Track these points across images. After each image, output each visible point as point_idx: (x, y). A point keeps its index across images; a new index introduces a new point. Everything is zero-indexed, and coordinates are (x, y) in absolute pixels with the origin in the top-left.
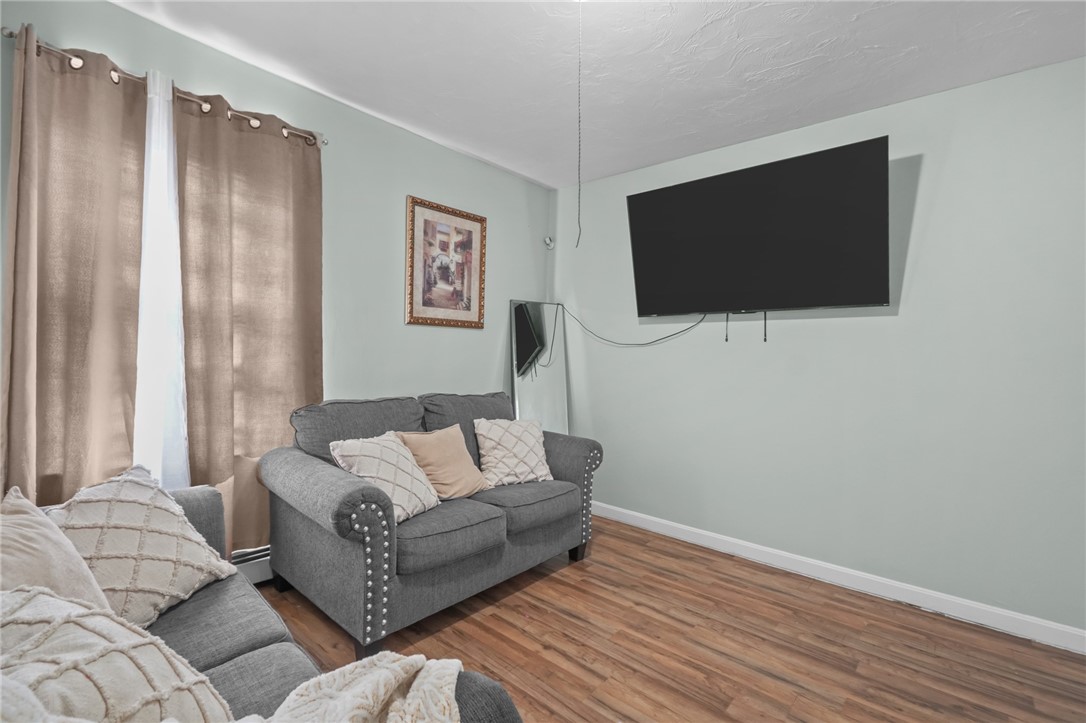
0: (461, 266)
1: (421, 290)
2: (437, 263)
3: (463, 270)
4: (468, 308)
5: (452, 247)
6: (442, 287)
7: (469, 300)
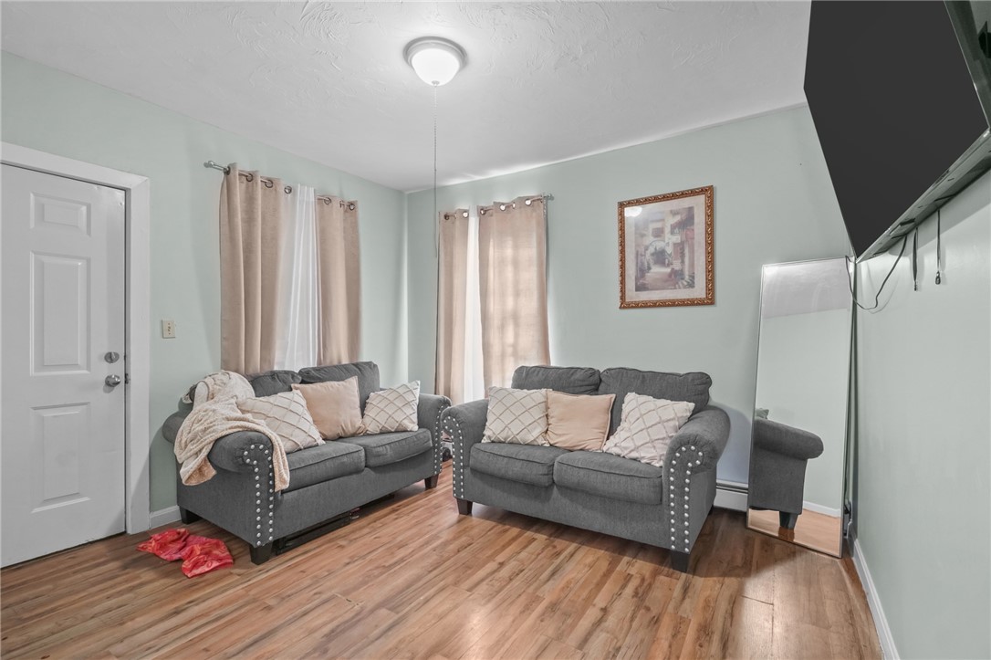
0: (680, 248)
1: (634, 278)
2: (651, 250)
3: (683, 249)
4: (691, 285)
5: (667, 230)
6: (658, 271)
7: (692, 277)
